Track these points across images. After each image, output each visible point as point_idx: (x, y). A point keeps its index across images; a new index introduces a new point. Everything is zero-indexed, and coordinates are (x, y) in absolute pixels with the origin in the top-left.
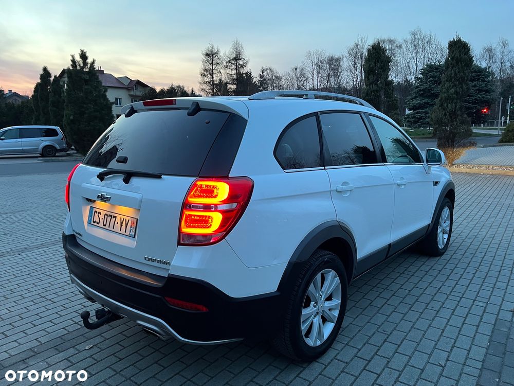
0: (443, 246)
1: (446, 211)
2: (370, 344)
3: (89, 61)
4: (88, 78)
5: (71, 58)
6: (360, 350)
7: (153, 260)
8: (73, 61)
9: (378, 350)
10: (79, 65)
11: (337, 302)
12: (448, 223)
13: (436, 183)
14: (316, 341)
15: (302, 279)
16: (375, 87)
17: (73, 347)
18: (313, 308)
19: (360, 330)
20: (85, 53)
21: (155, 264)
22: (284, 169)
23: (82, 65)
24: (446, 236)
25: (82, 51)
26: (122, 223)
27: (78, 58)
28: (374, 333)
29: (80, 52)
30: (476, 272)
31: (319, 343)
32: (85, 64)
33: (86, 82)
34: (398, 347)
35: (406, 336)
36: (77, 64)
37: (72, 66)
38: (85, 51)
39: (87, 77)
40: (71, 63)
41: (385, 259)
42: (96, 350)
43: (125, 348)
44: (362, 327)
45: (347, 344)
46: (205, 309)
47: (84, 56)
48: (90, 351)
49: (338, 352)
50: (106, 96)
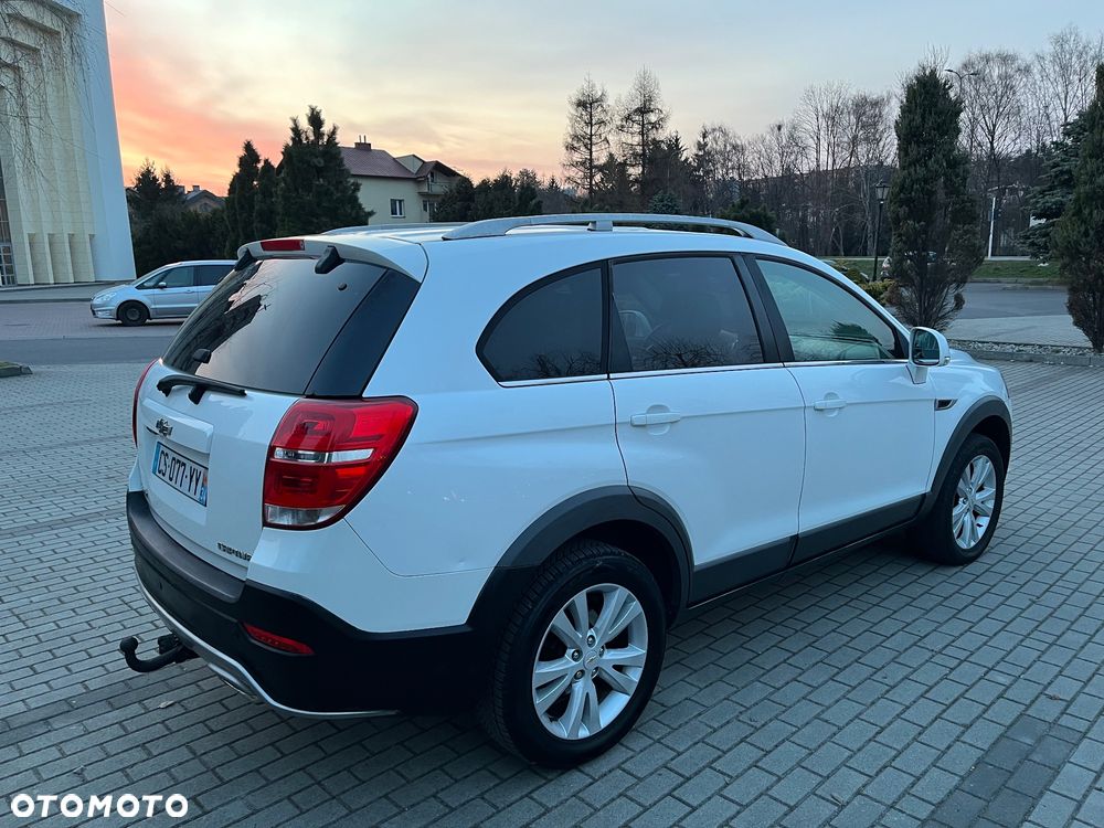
0: (973, 544)
1: (983, 466)
2: (708, 744)
3: (326, 129)
4: (322, 164)
5: (291, 125)
6: (679, 754)
7: (230, 551)
8: (296, 130)
9: (720, 757)
10: (307, 138)
11: (637, 652)
12: (990, 491)
13: (943, 404)
14: (576, 729)
15: (535, 603)
16: (921, 171)
17: (140, 702)
18: (568, 662)
19: (700, 714)
20: (318, 113)
21: (233, 558)
22: (498, 379)
23: (312, 138)
24: (985, 521)
25: (313, 110)
26: (192, 477)
27: (304, 124)
28: (728, 722)
29: (308, 112)
30: (1029, 606)
31: (584, 733)
32: (319, 135)
33: (320, 171)
34: (765, 755)
35: (793, 734)
36: (303, 136)
37: (293, 139)
38: (318, 109)
39: (320, 162)
40: (291, 134)
41: (787, 567)
42: (178, 709)
43: (229, 711)
44: (708, 708)
45: (659, 741)
46: (306, 651)
47: (315, 120)
48: (168, 710)
49: (631, 753)
50: (356, 199)
